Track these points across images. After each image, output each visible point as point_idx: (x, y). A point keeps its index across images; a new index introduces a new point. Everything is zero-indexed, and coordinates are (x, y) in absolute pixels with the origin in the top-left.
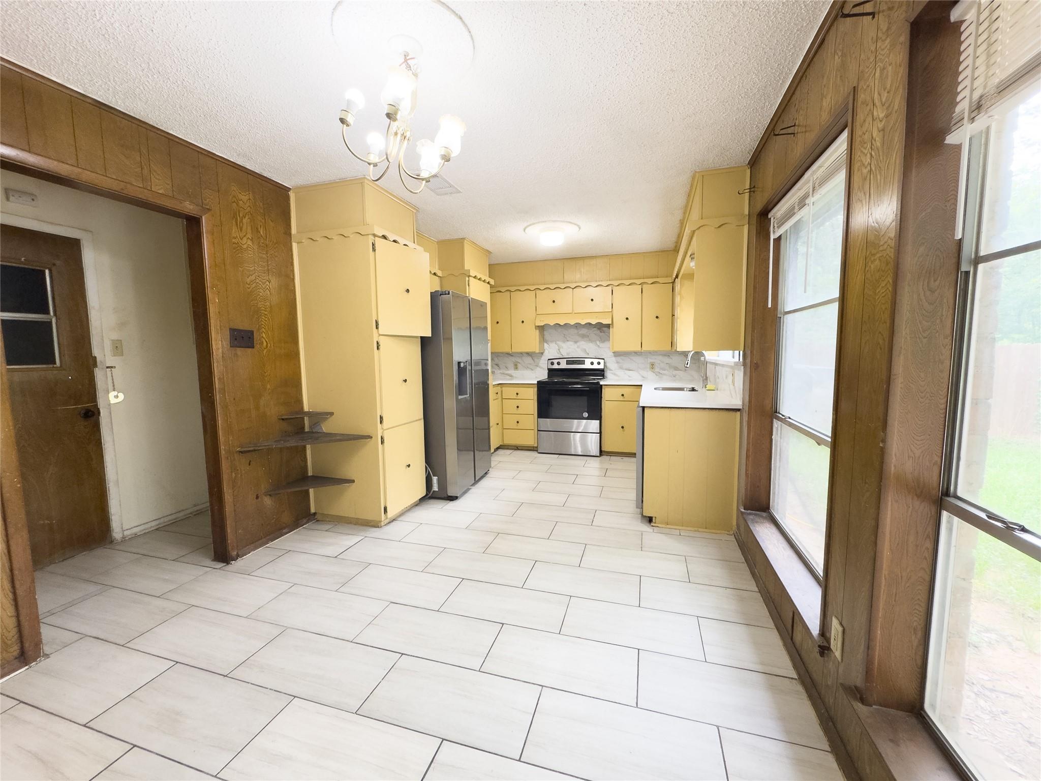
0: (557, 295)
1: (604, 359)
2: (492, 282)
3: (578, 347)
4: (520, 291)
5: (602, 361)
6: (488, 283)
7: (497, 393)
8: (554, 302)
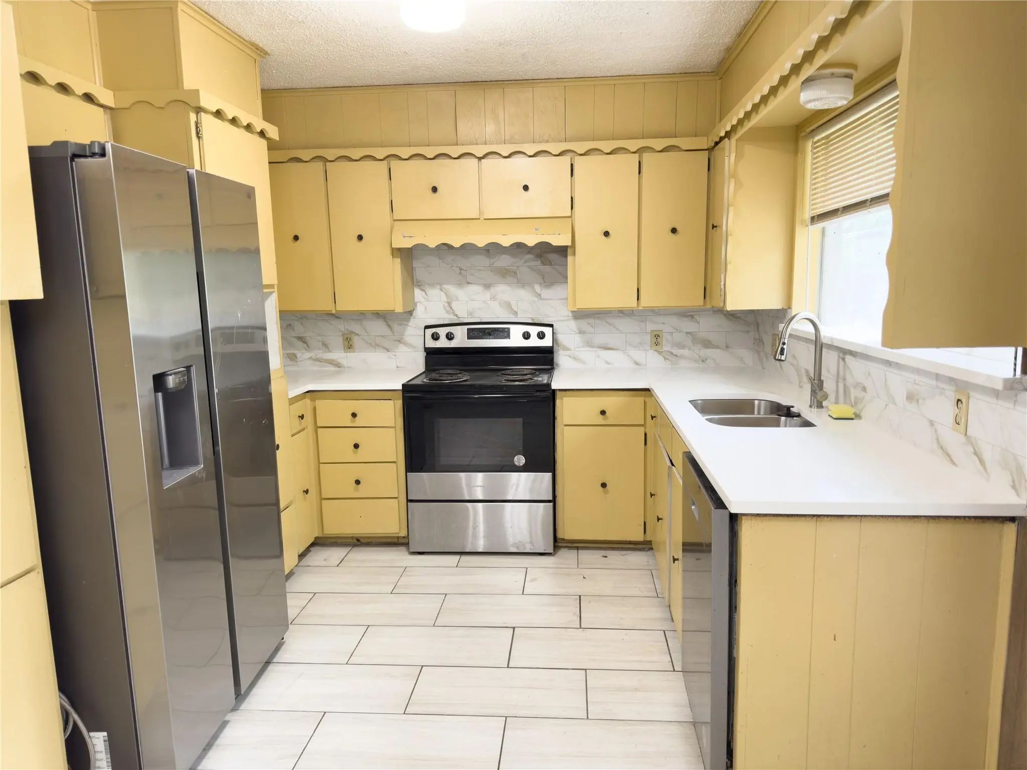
0: (442, 172)
1: (551, 326)
2: (273, 132)
3: (493, 298)
4: (350, 159)
5: (548, 331)
6: (262, 134)
7: (302, 417)
8: (435, 189)
